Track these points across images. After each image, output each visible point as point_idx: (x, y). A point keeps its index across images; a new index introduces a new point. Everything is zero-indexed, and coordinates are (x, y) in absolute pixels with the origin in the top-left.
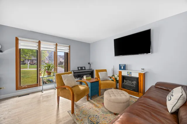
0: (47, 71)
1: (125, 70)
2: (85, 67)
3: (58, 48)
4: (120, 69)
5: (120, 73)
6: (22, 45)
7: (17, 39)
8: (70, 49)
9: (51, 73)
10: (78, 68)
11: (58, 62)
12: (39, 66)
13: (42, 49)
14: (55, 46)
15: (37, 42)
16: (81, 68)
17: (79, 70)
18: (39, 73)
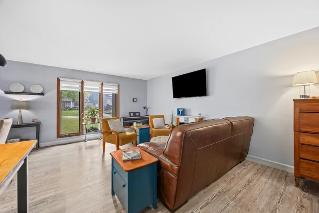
0: (91, 116)
1: (184, 115)
2: (139, 113)
3: (104, 88)
4: (178, 115)
5: (178, 119)
6: (64, 86)
7: (58, 80)
8: (119, 89)
9: (95, 119)
10: (130, 113)
11: (105, 105)
12: (82, 111)
13: (85, 90)
14: (100, 86)
15: (79, 82)
16: (135, 114)
17: (131, 116)
18: (82, 119)
